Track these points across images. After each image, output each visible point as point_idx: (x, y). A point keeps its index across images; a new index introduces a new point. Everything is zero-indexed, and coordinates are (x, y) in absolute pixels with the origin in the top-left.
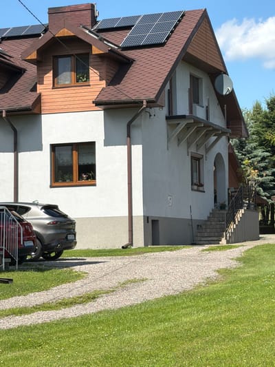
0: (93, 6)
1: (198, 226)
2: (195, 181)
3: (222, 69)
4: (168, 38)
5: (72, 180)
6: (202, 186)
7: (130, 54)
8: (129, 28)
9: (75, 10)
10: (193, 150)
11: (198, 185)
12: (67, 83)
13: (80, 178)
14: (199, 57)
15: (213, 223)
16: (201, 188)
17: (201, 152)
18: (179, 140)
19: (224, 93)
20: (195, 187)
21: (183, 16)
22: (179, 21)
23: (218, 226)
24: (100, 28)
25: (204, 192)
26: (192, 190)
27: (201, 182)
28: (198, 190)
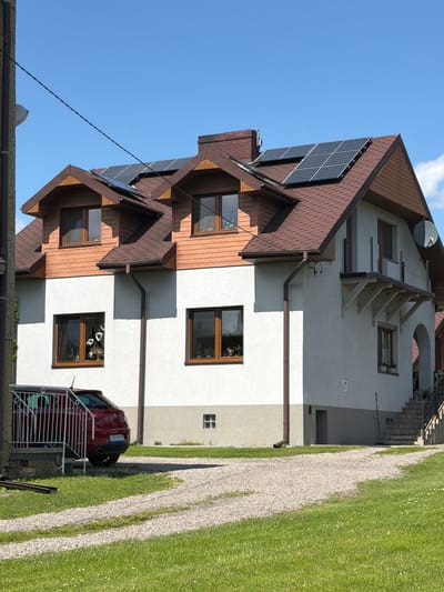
0: (254, 133)
1: (388, 420)
2: (384, 360)
3: (423, 213)
4: (345, 173)
5: (213, 356)
6: (394, 366)
7: (294, 193)
8: (298, 160)
9: (232, 138)
10: (381, 318)
11: (387, 365)
12: (210, 229)
13: (224, 352)
14: (388, 196)
15: (409, 417)
16: (393, 370)
17: (394, 321)
18: (360, 306)
19: (426, 245)
20: (384, 369)
21: (369, 144)
22: (363, 150)
23: (416, 421)
24: (264, 160)
25: (397, 375)
26: (379, 371)
27: (395, 362)
28: (387, 372)
